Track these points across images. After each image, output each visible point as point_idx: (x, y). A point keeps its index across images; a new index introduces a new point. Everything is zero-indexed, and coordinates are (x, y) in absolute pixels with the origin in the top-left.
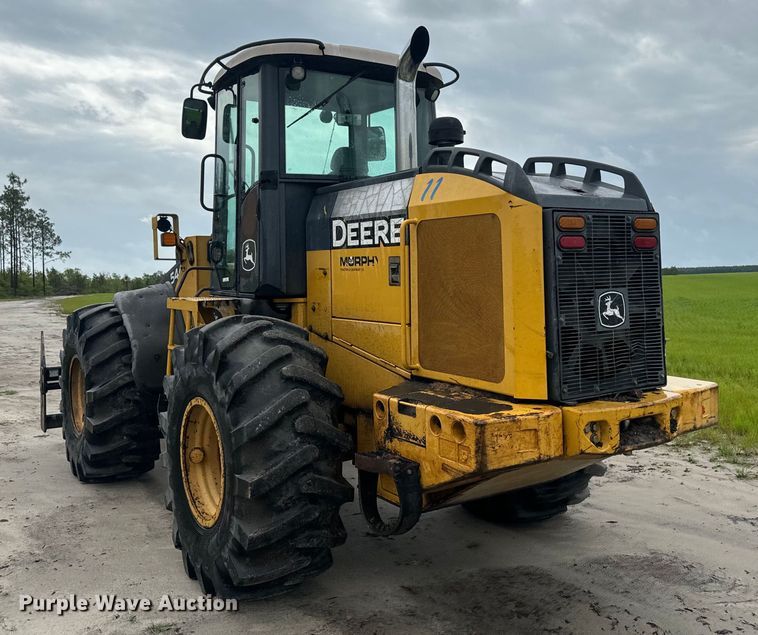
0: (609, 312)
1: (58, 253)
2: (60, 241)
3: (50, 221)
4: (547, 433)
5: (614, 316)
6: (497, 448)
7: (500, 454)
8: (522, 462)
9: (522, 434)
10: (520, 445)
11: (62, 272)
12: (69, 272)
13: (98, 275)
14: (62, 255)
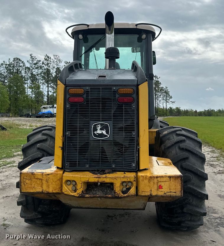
0: (99, 132)
1: (171, 102)
2: (172, 98)
3: (169, 91)
4: (47, 181)
5: (102, 134)
6: (25, 184)
7: (26, 186)
8: (35, 192)
9: (36, 180)
10: (35, 184)
11: (175, 108)
12: (177, 108)
13: (186, 110)
14: (172, 102)
